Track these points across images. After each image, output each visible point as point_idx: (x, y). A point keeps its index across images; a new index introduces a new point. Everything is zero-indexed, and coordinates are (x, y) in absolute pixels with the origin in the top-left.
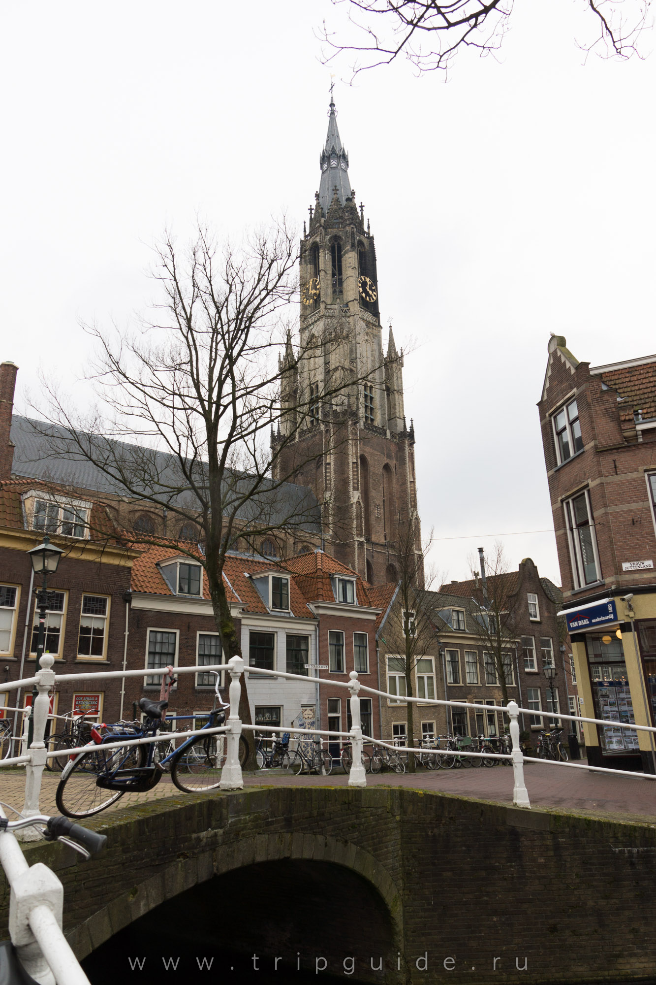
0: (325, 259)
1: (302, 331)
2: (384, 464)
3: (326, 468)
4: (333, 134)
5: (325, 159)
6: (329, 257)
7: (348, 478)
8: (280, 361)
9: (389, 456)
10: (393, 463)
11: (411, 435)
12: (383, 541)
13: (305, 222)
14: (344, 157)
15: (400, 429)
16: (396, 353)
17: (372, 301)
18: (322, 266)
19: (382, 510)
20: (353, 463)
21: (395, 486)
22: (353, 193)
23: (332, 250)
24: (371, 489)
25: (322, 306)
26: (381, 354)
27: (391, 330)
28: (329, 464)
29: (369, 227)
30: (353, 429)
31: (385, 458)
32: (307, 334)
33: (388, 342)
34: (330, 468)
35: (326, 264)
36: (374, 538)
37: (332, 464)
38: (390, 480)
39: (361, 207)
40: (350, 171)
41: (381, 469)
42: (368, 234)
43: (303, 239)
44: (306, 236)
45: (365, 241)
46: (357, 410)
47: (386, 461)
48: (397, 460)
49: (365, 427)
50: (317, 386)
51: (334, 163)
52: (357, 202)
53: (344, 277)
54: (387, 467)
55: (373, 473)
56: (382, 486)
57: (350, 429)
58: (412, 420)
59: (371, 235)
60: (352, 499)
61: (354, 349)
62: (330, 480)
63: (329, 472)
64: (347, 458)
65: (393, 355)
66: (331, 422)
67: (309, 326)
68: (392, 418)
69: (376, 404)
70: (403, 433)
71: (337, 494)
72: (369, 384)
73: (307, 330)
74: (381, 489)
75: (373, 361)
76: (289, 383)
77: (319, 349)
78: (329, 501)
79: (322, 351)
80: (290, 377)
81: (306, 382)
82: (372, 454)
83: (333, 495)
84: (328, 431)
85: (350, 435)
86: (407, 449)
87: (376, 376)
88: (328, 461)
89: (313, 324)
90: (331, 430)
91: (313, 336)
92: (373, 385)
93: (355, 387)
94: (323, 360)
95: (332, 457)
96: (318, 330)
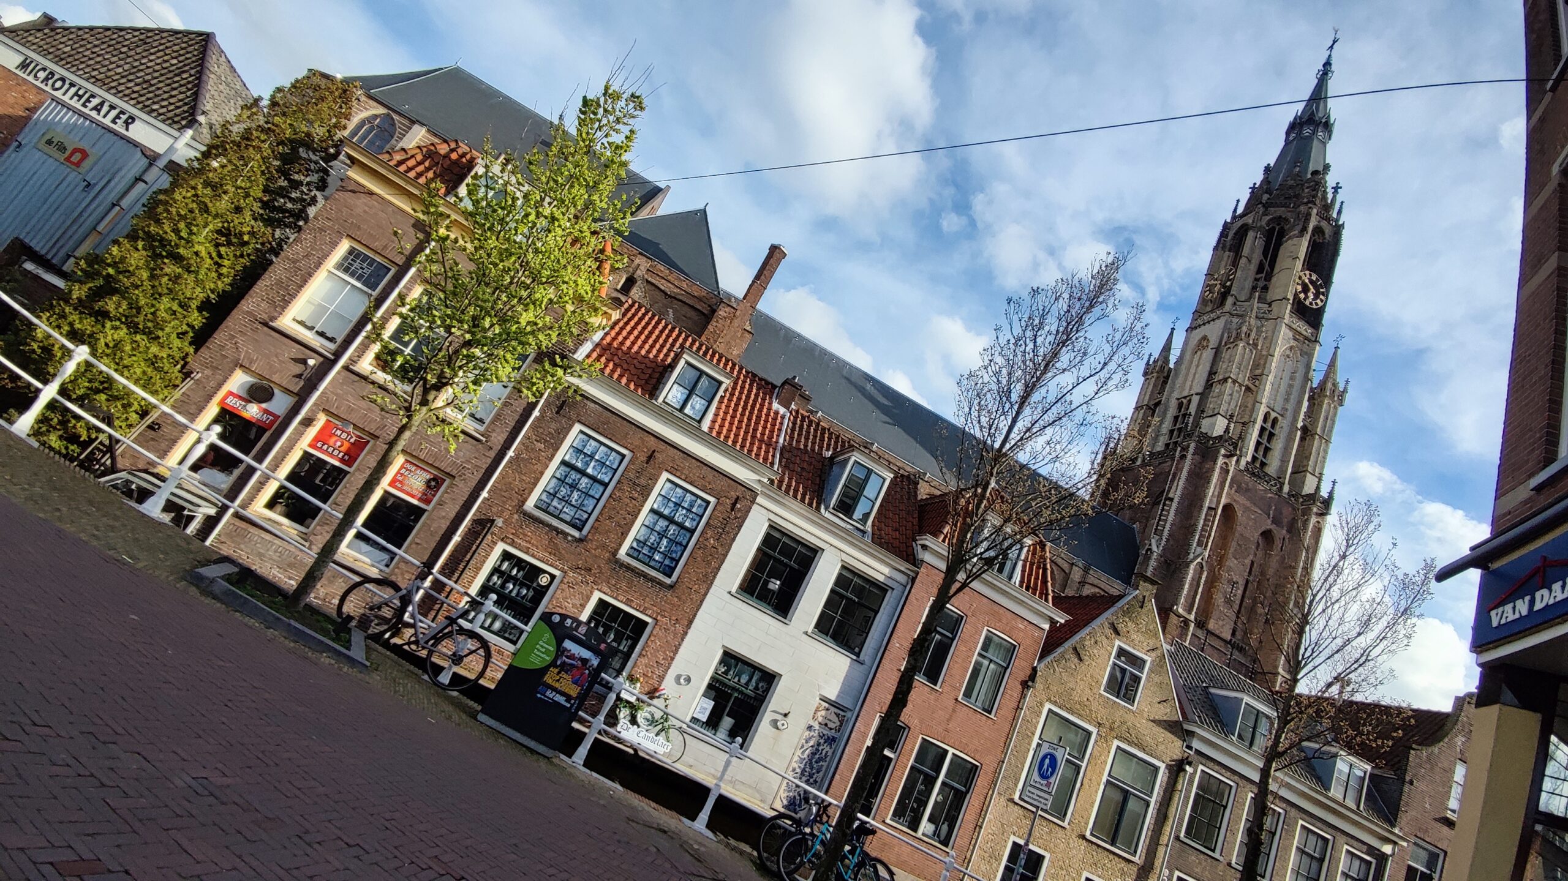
0: (1253, 244)
1: (1190, 329)
2: (1263, 529)
3: (1164, 504)
4: (1319, 95)
5: (1295, 127)
6: (1260, 243)
7: (1195, 525)
8: (1148, 363)
9: (1276, 521)
10: (1280, 533)
11: (1327, 503)
12: (1227, 636)
13: (1238, 201)
14: (1327, 126)
16: (1334, 385)
17: (1314, 307)
18: (1246, 251)
19: (1240, 592)
20: (1210, 508)
21: (1274, 563)
22: (1327, 167)
23: (1269, 235)
24: (1230, 555)
25: (1230, 301)
26: (1307, 378)
27: (1335, 354)
28: (1172, 500)
29: (1340, 212)
30: (1225, 463)
31: (1269, 522)
32: (1198, 334)
33: (1326, 368)
34: (1170, 506)
35: (1252, 250)
36: (1212, 625)
37: (1176, 500)
38: (1267, 555)
39: (1336, 189)
40: (1330, 146)
41: (1257, 535)
42: (1337, 220)
43: (1229, 220)
44: (1234, 217)
45: (1328, 231)
46: (1240, 438)
47: (1268, 525)
48: (1289, 531)
49: (1247, 469)
50: (1190, 401)
51: (1307, 131)
52: (1331, 180)
53: (1276, 270)
54: (1267, 535)
55: (1242, 535)
56: (1251, 557)
57: (1220, 461)
58: (1334, 483)
59: (1341, 222)
60: (1191, 556)
61: (1262, 362)
62: (1166, 521)
63: (1168, 511)
64: (1202, 500)
65: (1329, 385)
66: (1193, 445)
67: (1204, 324)
68: (1300, 470)
69: (1278, 445)
70: (1313, 497)
71: (1171, 542)
72: (1273, 415)
73: (1198, 330)
74: (1248, 562)
75: (1291, 386)
76: (1152, 392)
77: (1208, 355)
78: (1154, 548)
79: (1211, 358)
80: (1155, 385)
81: (1176, 395)
82: (1247, 509)
83: (1163, 542)
84: (1183, 457)
85: (1217, 470)
86: (1313, 520)
87: (1290, 407)
88: (1171, 495)
89: (1209, 322)
90: (1189, 457)
91: (1205, 338)
92: (1280, 418)
93: (1248, 412)
94: (1208, 369)
95: (1179, 493)
96: (1214, 331)
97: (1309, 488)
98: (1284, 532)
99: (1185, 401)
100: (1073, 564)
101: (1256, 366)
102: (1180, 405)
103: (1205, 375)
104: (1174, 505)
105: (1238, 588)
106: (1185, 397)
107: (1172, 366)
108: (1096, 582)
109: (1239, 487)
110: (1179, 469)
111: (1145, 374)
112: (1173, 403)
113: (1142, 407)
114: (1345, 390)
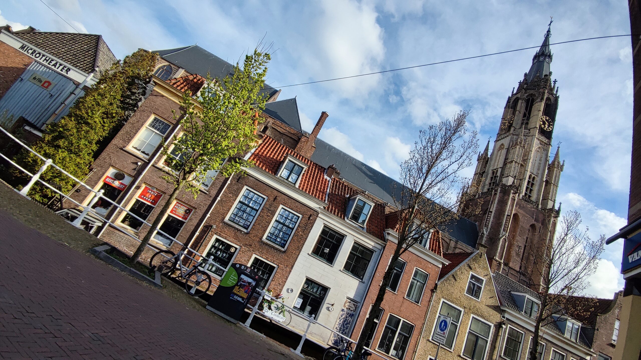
0: (521, 106)
1: (496, 141)
2: (531, 223)
3: (488, 214)
4: (546, 44)
5: (536, 57)
6: (524, 105)
7: (502, 223)
8: (479, 156)
9: (536, 220)
10: (538, 225)
11: (558, 212)
12: (518, 269)
13: (514, 88)
14: (550, 57)
16: (559, 162)
17: (548, 130)
18: (518, 108)
19: (522, 250)
20: (508, 215)
21: (536, 239)
22: (550, 73)
23: (527, 101)
24: (517, 235)
25: (512, 129)
26: (546, 160)
27: (558, 150)
28: (491, 212)
29: (557, 91)
30: (513, 196)
31: (533, 220)
32: (499, 143)
33: (554, 155)
34: (491, 215)
35: (521, 108)
36: (511, 265)
37: (493, 212)
38: (533, 235)
39: (555, 82)
40: (551, 65)
41: (528, 226)
42: (556, 95)
43: (510, 96)
44: (513, 95)
45: (552, 99)
46: (519, 186)
47: (533, 222)
48: (542, 224)
49: (523, 199)
50: (497, 171)
51: (541, 59)
52: (552, 78)
53: (531, 116)
54: (533, 226)
55: (522, 226)
56: (526, 236)
57: (511, 195)
58: (560, 203)
59: (558, 95)
60: (501, 236)
61: (527, 154)
62: (489, 221)
63: (490, 217)
64: (504, 212)
65: (556, 163)
66: (499, 189)
67: (502, 139)
68: (545, 199)
69: (535, 188)
70: (552, 210)
71: (492, 230)
72: (533, 176)
73: (500, 141)
74: (525, 238)
75: (540, 164)
76: (481, 167)
77: (504, 152)
78: (485, 232)
79: (505, 152)
80: (482, 164)
81: (491, 168)
82: (524, 216)
83: (489, 230)
84: (495, 194)
85: (510, 199)
86: (552, 219)
87: (540, 172)
88: (491, 210)
89: (504, 138)
90: (498, 194)
91: (502, 144)
92: (536, 177)
93: (522, 175)
94: (504, 157)
95: (494, 209)
96: (506, 142)
97: (550, 206)
98: (540, 225)
99: (495, 171)
100: (451, 240)
101: (525, 155)
102: (493, 173)
103: (503, 160)
104: (493, 214)
105: (521, 249)
106: (495, 169)
107: (489, 156)
108: (461, 247)
109: (520, 206)
110: (494, 199)
111: (478, 160)
112: (490, 172)
113: (477, 174)
114: (563, 165)
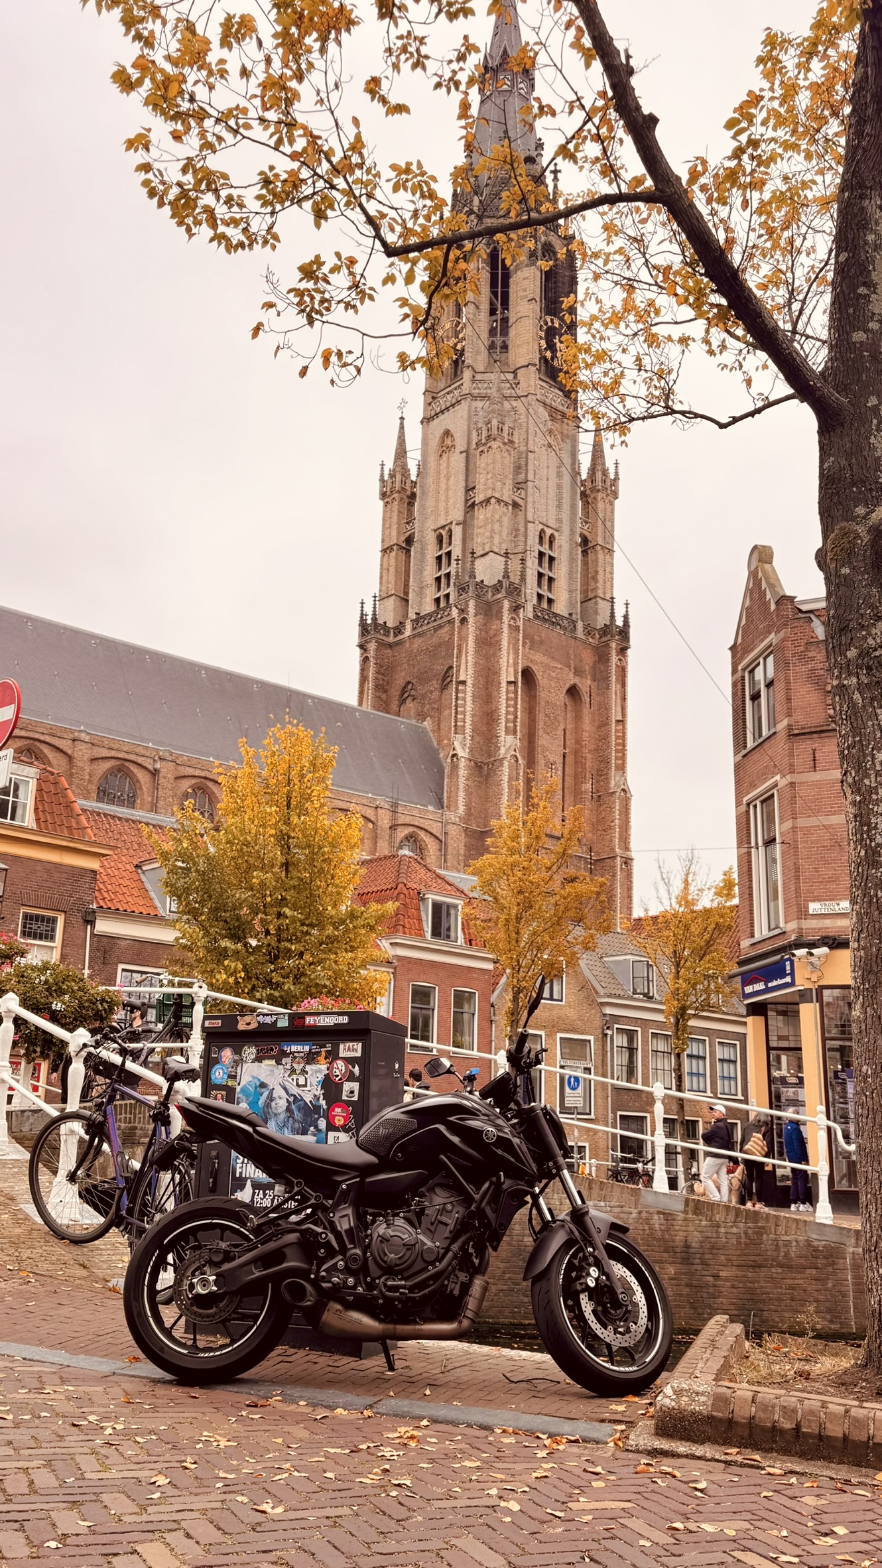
1: (427, 420)
2: (567, 686)
3: (457, 691)
7: (497, 708)
8: (382, 480)
9: (578, 672)
10: (585, 685)
11: (624, 633)
15: (601, 621)
16: (605, 472)
19: (559, 772)
20: (509, 683)
21: (586, 727)
22: (539, 148)
23: (492, 262)
24: (541, 732)
25: (467, 374)
26: (576, 473)
28: (464, 683)
30: (512, 618)
31: (571, 675)
32: (439, 425)
33: (591, 448)
34: (465, 692)
37: (469, 683)
38: (578, 718)
41: (562, 694)
46: (520, 579)
47: (572, 680)
48: (594, 680)
49: (536, 617)
50: (450, 532)
53: (511, 317)
54: (573, 692)
55: (547, 702)
56: (562, 727)
57: (506, 617)
58: (627, 604)
60: (503, 750)
61: (523, 462)
62: (464, 713)
63: (464, 699)
64: (497, 673)
65: (599, 475)
66: (472, 603)
67: (442, 412)
68: (588, 599)
69: (561, 572)
70: (607, 630)
71: (477, 738)
72: (549, 532)
73: (436, 421)
74: (560, 733)
75: (559, 487)
76: (399, 523)
77: (457, 461)
78: (461, 753)
79: (462, 465)
80: (399, 512)
81: (431, 524)
82: (547, 667)
83: (468, 742)
84: (464, 621)
85: (506, 630)
86: (614, 658)
87: (565, 516)
88: (462, 678)
89: (447, 409)
90: (471, 620)
91: (447, 433)
92: (556, 534)
93: (522, 538)
94: (463, 483)
95: (470, 672)
96: (457, 421)
97: (603, 618)
98: (589, 682)
99: (444, 533)
100: (377, 808)
101: (518, 469)
102: (440, 539)
103: (461, 493)
104: (469, 689)
105: (556, 769)
106: (443, 527)
107: (413, 478)
108: (408, 820)
109: (533, 642)
110: (463, 639)
111: (383, 495)
112: (431, 538)
113: (391, 548)
114: (617, 478)
